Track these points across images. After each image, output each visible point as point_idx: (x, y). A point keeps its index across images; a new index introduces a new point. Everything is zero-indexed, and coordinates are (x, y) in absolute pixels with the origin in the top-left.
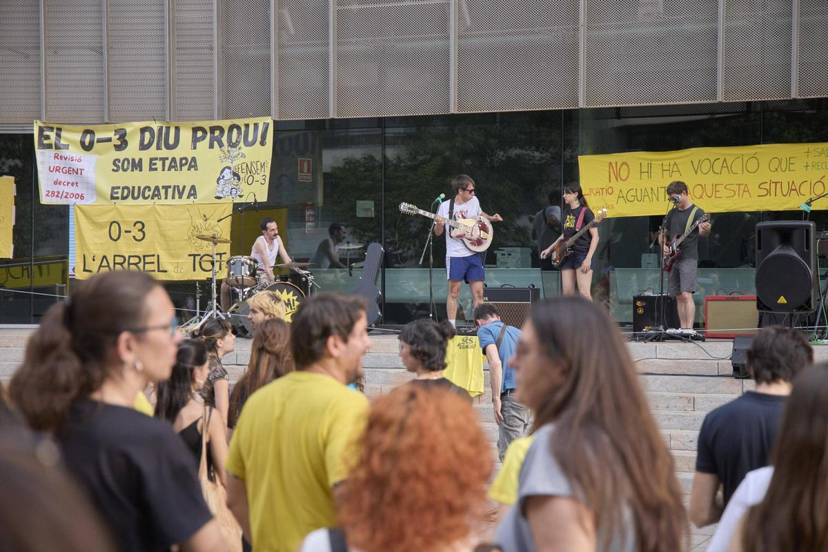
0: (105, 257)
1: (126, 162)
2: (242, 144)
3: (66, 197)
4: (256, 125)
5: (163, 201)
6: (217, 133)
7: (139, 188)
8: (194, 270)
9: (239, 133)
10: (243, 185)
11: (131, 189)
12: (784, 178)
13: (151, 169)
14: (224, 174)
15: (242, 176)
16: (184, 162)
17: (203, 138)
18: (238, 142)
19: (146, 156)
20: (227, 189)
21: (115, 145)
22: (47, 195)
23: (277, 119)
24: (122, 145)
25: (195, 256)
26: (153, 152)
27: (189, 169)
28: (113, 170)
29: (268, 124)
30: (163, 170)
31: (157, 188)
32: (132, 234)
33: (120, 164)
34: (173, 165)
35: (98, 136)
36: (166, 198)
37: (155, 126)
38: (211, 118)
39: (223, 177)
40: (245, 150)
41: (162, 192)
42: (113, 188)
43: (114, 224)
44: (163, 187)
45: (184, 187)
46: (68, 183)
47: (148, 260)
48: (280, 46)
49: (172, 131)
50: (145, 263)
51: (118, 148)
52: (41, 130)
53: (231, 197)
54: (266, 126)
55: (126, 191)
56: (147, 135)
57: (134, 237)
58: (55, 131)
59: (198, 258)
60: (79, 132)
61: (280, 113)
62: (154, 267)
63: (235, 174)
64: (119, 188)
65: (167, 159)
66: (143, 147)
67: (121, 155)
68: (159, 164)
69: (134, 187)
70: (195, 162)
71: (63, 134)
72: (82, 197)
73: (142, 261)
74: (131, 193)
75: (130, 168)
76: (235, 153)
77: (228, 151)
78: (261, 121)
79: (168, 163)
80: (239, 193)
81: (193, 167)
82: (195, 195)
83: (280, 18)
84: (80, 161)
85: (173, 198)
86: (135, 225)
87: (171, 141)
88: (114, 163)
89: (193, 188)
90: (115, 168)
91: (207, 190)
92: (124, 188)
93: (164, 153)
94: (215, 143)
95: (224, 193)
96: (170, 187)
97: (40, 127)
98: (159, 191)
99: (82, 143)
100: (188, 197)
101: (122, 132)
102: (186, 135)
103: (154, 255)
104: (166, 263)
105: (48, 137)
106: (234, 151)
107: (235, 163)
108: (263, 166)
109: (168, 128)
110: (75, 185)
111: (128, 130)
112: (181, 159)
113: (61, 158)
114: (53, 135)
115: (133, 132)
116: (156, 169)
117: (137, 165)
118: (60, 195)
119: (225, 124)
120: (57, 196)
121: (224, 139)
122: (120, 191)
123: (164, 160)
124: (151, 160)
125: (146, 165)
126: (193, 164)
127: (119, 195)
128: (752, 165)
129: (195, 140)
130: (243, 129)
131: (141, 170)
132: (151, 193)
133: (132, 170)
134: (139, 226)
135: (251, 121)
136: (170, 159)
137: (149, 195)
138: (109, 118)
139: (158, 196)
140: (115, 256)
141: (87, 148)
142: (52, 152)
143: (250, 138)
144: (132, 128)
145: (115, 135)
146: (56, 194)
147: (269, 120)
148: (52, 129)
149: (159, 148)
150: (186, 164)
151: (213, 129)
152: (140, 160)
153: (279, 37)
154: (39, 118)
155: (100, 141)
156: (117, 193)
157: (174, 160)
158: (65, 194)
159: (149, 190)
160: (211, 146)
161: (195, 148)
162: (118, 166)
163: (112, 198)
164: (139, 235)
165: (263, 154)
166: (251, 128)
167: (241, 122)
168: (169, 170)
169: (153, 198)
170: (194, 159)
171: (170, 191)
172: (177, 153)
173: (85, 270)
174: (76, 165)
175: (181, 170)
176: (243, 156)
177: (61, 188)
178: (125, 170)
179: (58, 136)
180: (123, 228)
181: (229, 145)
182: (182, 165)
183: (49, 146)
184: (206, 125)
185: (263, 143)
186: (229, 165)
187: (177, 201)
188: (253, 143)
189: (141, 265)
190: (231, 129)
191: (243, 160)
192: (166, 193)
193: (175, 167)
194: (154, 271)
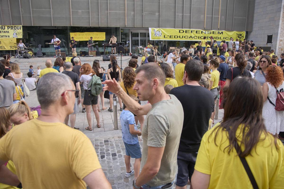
2: (17, 29)
4: (19, 26)
5: (3, 38)
6: (12, 27)
10: (18, 35)
12: (97, 36)
14: (14, 34)
17: (9, 28)
20: (15, 36)
23: (23, 26)
31: (2, 36)
34: (4, 32)
37: (0, 26)
38: (11, 25)
40: (17, 30)
41: (3, 36)
45: (7, 36)
47: (2, 47)
48: (22, 14)
49: (4, 27)
50: (2, 48)
54: (21, 27)
59: (11, 47)
61: (23, 24)
63: (16, 34)
78: (20, 26)
79: (3, 32)
82: (9, 37)
83: (21, 10)
85: (5, 37)
87: (4, 28)
89: (9, 36)
91: (11, 36)
93: (2, 30)
94: (12, 29)
102: (6, 28)
104: (5, 47)
106: (16, 30)
108: (21, 33)
109: (3, 26)
112: (6, 31)
116: (1, 33)
119: (13, 26)
121: (13, 28)
123: (3, 31)
126: (8, 32)
128: (93, 35)
129: (8, 28)
139: (3, 37)
143: (18, 28)
147: (21, 26)
149: (1, 29)
151: (11, 27)
153: (22, 13)
157: (4, 31)
160: (11, 29)
161: (8, 29)
165: (21, 31)
166: (18, 27)
167: (16, 26)
170: (8, 31)
171: (5, 36)
172: (5, 30)
176: (17, 31)
182: (6, 32)
184: (10, 26)
185: (20, 29)
187: (6, 38)
188: (19, 29)
189: (1, 48)
190: (14, 27)
191: (17, 32)
192: (4, 37)
193: (5, 32)
194: (4, 49)
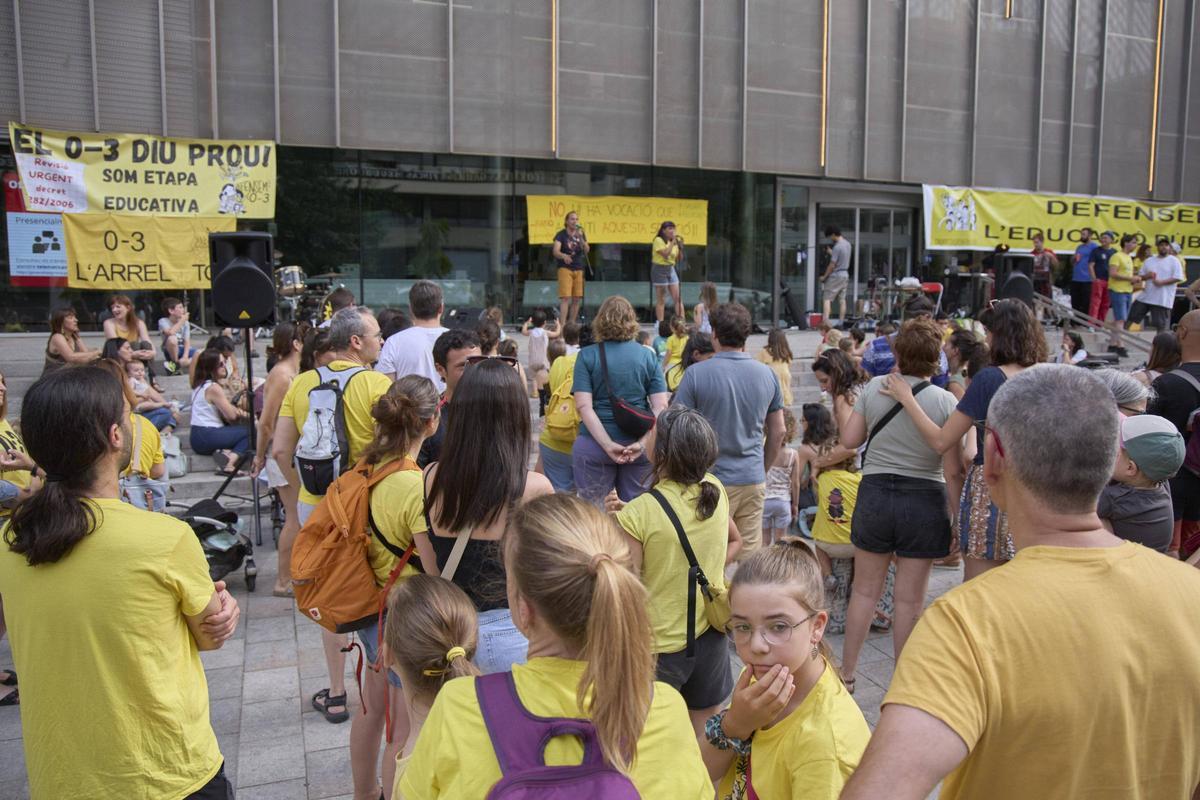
0: (101, 266)
1: (118, 173)
2: (243, 163)
3: (52, 204)
4: (257, 148)
5: (162, 214)
6: (215, 152)
7: (135, 200)
8: (200, 279)
9: (240, 154)
10: (246, 202)
11: (126, 200)
13: (147, 181)
14: (226, 190)
15: (245, 193)
16: (182, 177)
17: (201, 155)
18: (238, 162)
19: (141, 168)
20: (231, 204)
21: (104, 155)
22: (34, 202)
23: (280, 144)
24: (113, 156)
25: (199, 266)
26: (148, 164)
27: (188, 184)
28: (105, 180)
29: (270, 147)
30: (161, 183)
31: (155, 201)
32: (131, 244)
33: (112, 175)
34: (171, 178)
35: (85, 145)
36: (165, 210)
37: (149, 140)
38: (212, 138)
39: (226, 193)
40: (246, 169)
41: (161, 205)
42: (106, 198)
43: (109, 235)
44: (162, 200)
45: (184, 201)
46: (53, 190)
47: (149, 269)
49: (168, 147)
50: (146, 273)
51: (108, 158)
52: (18, 133)
53: (234, 213)
54: (268, 150)
56: (141, 148)
57: (133, 248)
58: (34, 135)
59: (204, 269)
60: (62, 138)
61: (282, 137)
62: (157, 276)
63: (238, 192)
64: (112, 198)
65: (164, 173)
66: (136, 159)
67: (112, 165)
68: (156, 177)
69: (129, 199)
70: (194, 177)
71: (44, 139)
72: (71, 205)
73: (143, 271)
74: (123, 203)
75: (124, 180)
76: (236, 172)
77: (229, 170)
78: (262, 145)
79: (165, 177)
80: (242, 209)
81: (192, 182)
82: (196, 208)
84: (66, 168)
85: (173, 210)
86: (133, 235)
87: (168, 155)
88: (105, 173)
89: (194, 202)
90: (107, 178)
91: (209, 204)
92: (118, 199)
93: (160, 166)
94: (214, 161)
95: (228, 208)
96: (169, 200)
97: (16, 130)
98: (157, 203)
99: (67, 150)
100: (189, 211)
101: (113, 143)
102: (182, 152)
103: (155, 265)
104: (170, 270)
105: (27, 141)
106: (235, 170)
107: (237, 181)
108: (265, 185)
109: (163, 143)
110: (61, 193)
111: (121, 141)
112: (179, 174)
113: (44, 163)
114: (32, 139)
115: (125, 145)
116: (152, 182)
117: (131, 177)
118: (44, 202)
119: (226, 144)
120: (41, 203)
121: (224, 157)
122: (114, 201)
123: (160, 173)
125: (141, 177)
126: (192, 179)
127: (114, 205)
128: (646, 210)
129: (193, 157)
130: (243, 150)
131: (136, 182)
132: (149, 205)
133: (127, 181)
134: (138, 236)
135: (252, 145)
136: (167, 173)
137: (147, 207)
138: (100, 127)
139: (157, 207)
140: (112, 265)
141: (74, 155)
142: (32, 157)
143: (252, 159)
144: (125, 139)
145: (106, 145)
146: (40, 201)
147: (272, 144)
148: (29, 133)
149: (154, 161)
150: (185, 178)
151: (211, 148)
152: (135, 172)
154: (14, 120)
155: (88, 149)
156: (111, 203)
157: (171, 174)
158: (51, 202)
159: (147, 202)
160: (210, 163)
161: (193, 164)
163: (107, 207)
164: (139, 246)
165: (268, 175)
166: (252, 151)
167: (241, 144)
168: (167, 183)
169: (151, 209)
170: (192, 175)
171: (169, 204)
172: (175, 168)
173: (79, 278)
174: (62, 172)
175: (180, 184)
176: (246, 175)
177: (46, 195)
178: (118, 181)
179: (39, 141)
180: (121, 238)
181: (230, 164)
182: (180, 180)
183: (29, 151)
184: (206, 143)
185: (265, 164)
186: (232, 183)
187: (177, 213)
188: (255, 163)
189: (142, 274)
190: (230, 149)
191: (246, 179)
192: (165, 206)
193: (173, 181)
194: (156, 280)
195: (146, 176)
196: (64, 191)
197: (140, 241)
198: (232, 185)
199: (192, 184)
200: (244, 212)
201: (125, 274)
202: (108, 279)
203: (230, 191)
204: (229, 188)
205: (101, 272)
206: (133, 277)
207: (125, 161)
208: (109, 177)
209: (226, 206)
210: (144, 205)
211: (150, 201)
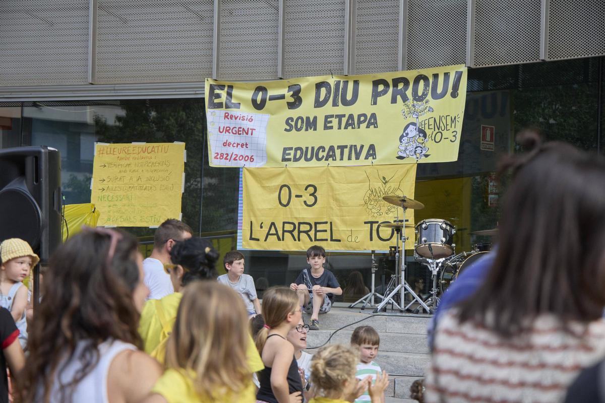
0: (273, 224)
1: (300, 121)
2: (429, 97)
3: (235, 159)
4: (447, 75)
5: (338, 163)
6: (401, 86)
7: (313, 148)
8: (371, 239)
9: (427, 85)
10: (429, 143)
11: (304, 150)
13: (326, 128)
14: (408, 130)
15: (428, 132)
16: (362, 118)
17: (384, 92)
18: (425, 95)
19: (320, 114)
20: (411, 147)
21: (287, 103)
22: (216, 158)
23: (473, 66)
24: (296, 102)
25: (372, 223)
26: (329, 109)
27: (368, 127)
28: (286, 130)
29: (462, 72)
30: (340, 128)
31: (332, 148)
32: (304, 198)
33: (293, 124)
34: (351, 122)
35: (271, 93)
36: (342, 159)
37: (332, 80)
38: (395, 69)
39: (407, 134)
40: (433, 103)
41: (338, 152)
42: (285, 149)
43: (284, 189)
44: (339, 147)
45: (362, 147)
46: (238, 144)
47: (320, 227)
49: (351, 86)
50: (316, 231)
51: (291, 106)
52: (212, 88)
53: (415, 157)
54: (459, 75)
55: (299, 152)
56: (323, 91)
57: (305, 202)
58: (226, 89)
59: (375, 226)
60: (251, 89)
61: (477, 58)
62: (327, 235)
63: (422, 132)
64: (291, 149)
65: (344, 116)
66: (319, 104)
67: (295, 113)
68: (335, 122)
69: (307, 148)
70: (375, 119)
71: (234, 92)
72: (252, 159)
73: (313, 229)
74: (303, 154)
75: (304, 128)
76: (422, 108)
77: (414, 106)
78: (453, 70)
79: (344, 120)
80: (424, 152)
81: (372, 124)
82: (374, 155)
84: (251, 120)
85: (350, 158)
86: (306, 189)
87: (349, 97)
88: (287, 123)
89: (372, 147)
90: (288, 128)
91: (387, 150)
92: (297, 149)
93: (341, 109)
94: (399, 97)
95: (407, 152)
96: (346, 147)
97: (211, 85)
98: (334, 151)
99: (254, 102)
100: (366, 158)
101: (296, 89)
102: (366, 89)
103: (326, 223)
104: (341, 230)
105: (218, 96)
106: (420, 106)
107: (421, 119)
108: (453, 120)
109: (346, 83)
110: (244, 146)
111: (303, 85)
112: (359, 116)
113: (232, 117)
114: (223, 93)
115: (307, 88)
116: (331, 128)
117: (311, 124)
118: (229, 157)
119: (411, 75)
120: (226, 159)
121: (409, 93)
122: (292, 152)
123: (340, 117)
124: (327, 117)
125: (320, 123)
126: (372, 121)
127: (292, 156)
129: (376, 95)
130: (431, 80)
131: (315, 129)
132: (325, 154)
133: (307, 130)
134: (311, 190)
135: (441, 71)
136: (347, 116)
137: (323, 156)
138: (283, 73)
139: (333, 156)
140: (284, 223)
141: (259, 106)
142: (221, 112)
143: (440, 90)
144: (307, 83)
145: (289, 91)
146: (225, 156)
147: (464, 69)
148: (222, 87)
149: (335, 104)
150: (364, 121)
151: (396, 82)
152: (315, 118)
154: (210, 75)
155: (273, 98)
156: (289, 154)
157: (351, 116)
158: (234, 156)
159: (324, 151)
160: (394, 101)
161: (375, 103)
162: (291, 125)
163: (284, 160)
164: (311, 200)
165: (455, 107)
166: (441, 79)
167: (428, 72)
168: (346, 128)
169: (327, 159)
170: (374, 116)
171: (346, 151)
172: (355, 110)
173: (251, 239)
174: (246, 125)
175: (359, 128)
176: (431, 110)
177: (230, 150)
178: (298, 130)
179: (229, 95)
180: (294, 193)
181: (415, 99)
182: (360, 123)
183: (220, 105)
184: (389, 77)
185: (454, 95)
186: (414, 121)
187: (353, 162)
188: (443, 95)
189: (312, 233)
190: (417, 80)
191: (429, 115)
192: (342, 154)
193: (353, 124)
194: (326, 240)
195: (326, 122)
196: (246, 145)
197: (312, 195)
198: (414, 124)
199: (372, 127)
200: (426, 156)
201: (296, 233)
202: (279, 239)
203: (412, 132)
204: (411, 127)
205: (273, 231)
206: (303, 236)
207: (307, 108)
208: (291, 126)
209: (406, 149)
210: (321, 154)
211: (327, 150)
